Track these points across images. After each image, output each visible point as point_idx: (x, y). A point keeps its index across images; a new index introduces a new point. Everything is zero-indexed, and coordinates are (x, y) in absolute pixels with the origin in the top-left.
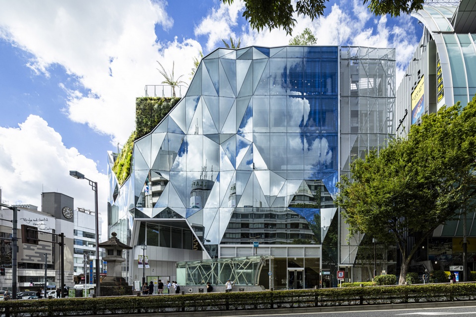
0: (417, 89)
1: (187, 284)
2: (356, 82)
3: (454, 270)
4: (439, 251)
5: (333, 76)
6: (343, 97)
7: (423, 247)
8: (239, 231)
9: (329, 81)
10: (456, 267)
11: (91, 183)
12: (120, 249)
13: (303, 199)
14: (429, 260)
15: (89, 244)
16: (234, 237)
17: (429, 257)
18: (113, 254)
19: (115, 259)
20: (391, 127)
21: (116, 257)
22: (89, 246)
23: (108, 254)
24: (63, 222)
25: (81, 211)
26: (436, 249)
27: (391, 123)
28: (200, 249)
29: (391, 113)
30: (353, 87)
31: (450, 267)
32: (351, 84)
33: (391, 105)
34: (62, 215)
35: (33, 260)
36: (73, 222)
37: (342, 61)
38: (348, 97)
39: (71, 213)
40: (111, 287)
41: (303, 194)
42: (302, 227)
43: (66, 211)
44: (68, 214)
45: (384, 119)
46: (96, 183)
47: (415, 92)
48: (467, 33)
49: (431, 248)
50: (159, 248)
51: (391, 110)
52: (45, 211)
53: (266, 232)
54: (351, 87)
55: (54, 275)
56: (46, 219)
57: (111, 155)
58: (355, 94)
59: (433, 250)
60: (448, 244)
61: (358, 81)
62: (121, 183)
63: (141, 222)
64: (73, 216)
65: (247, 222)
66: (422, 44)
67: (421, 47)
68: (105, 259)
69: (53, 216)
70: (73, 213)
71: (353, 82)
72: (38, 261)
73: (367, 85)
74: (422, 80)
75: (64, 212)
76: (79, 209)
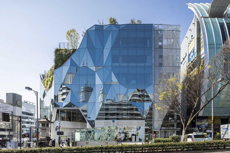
0: (191, 44)
1: (80, 140)
2: (161, 41)
3: (209, 132)
4: (202, 123)
5: (150, 38)
6: (155, 49)
7: (194, 121)
8: (104, 112)
9: (148, 41)
10: (210, 130)
11: (35, 92)
12: (48, 123)
13: (136, 96)
14: (197, 127)
15: (29, 118)
16: (102, 115)
17: (197, 125)
18: (45, 126)
19: (46, 128)
20: (178, 63)
21: (46, 127)
22: (29, 119)
23: (43, 126)
24: (17, 108)
25: (25, 102)
26: (200, 122)
27: (178, 61)
28: (85, 122)
29: (178, 56)
30: (160, 43)
31: (207, 131)
32: (159, 42)
33: (178, 52)
34: (16, 104)
35: (2, 127)
36: (22, 108)
37: (155, 31)
38: (157, 48)
39: (20, 103)
40: (44, 141)
41: (136, 94)
42: (135, 110)
43: (18, 102)
44: (19, 104)
45: (175, 60)
46: (37, 92)
47: (190, 45)
48: (215, 18)
49: (198, 121)
50: (66, 122)
51: (178, 55)
52: (8, 103)
53: (117, 112)
54: (159, 43)
55: (13, 134)
56: (8, 106)
57: (42, 75)
58: (161, 47)
59: (199, 122)
60: (206, 119)
61: (162, 41)
62: (47, 90)
63: (57, 109)
64: (22, 104)
65: (108, 108)
66: (194, 22)
67: (193, 24)
68: (41, 128)
69: (12, 105)
70: (22, 103)
71: (160, 41)
72: (5, 127)
73: (167, 43)
74: (194, 40)
75: (17, 103)
76: (24, 101)
